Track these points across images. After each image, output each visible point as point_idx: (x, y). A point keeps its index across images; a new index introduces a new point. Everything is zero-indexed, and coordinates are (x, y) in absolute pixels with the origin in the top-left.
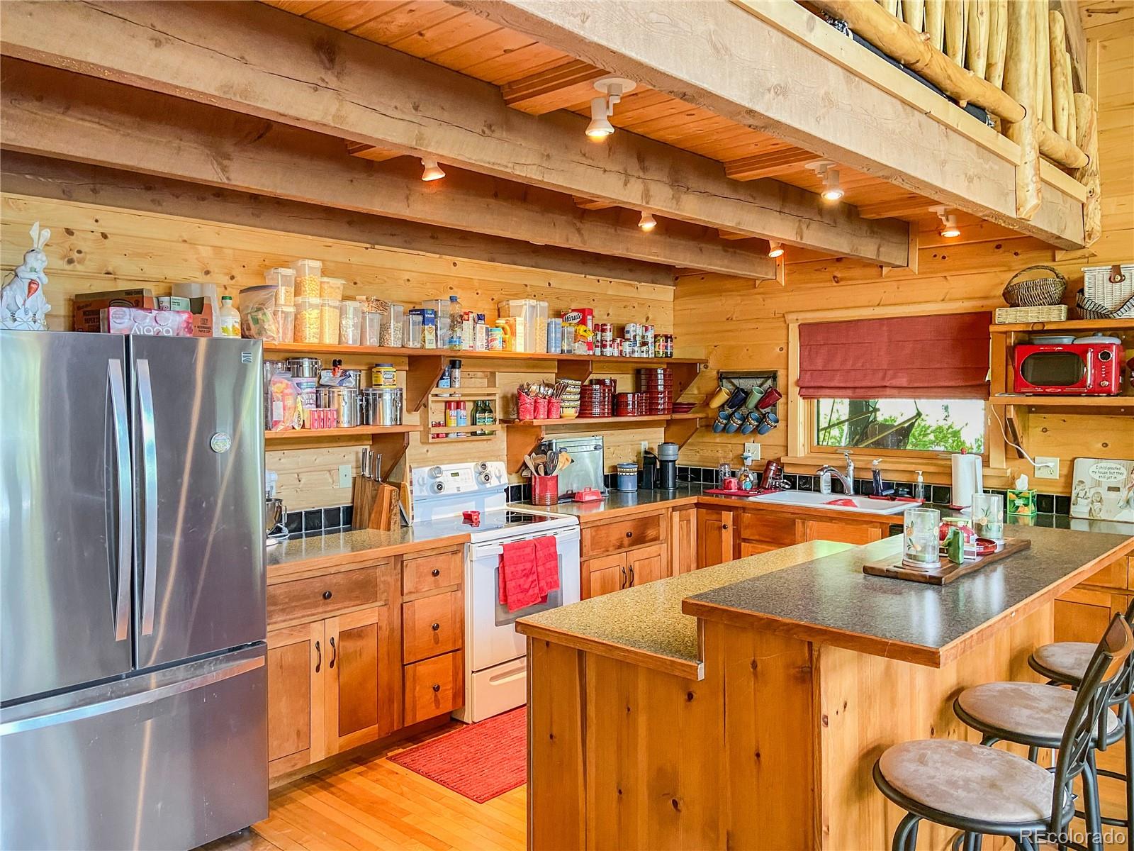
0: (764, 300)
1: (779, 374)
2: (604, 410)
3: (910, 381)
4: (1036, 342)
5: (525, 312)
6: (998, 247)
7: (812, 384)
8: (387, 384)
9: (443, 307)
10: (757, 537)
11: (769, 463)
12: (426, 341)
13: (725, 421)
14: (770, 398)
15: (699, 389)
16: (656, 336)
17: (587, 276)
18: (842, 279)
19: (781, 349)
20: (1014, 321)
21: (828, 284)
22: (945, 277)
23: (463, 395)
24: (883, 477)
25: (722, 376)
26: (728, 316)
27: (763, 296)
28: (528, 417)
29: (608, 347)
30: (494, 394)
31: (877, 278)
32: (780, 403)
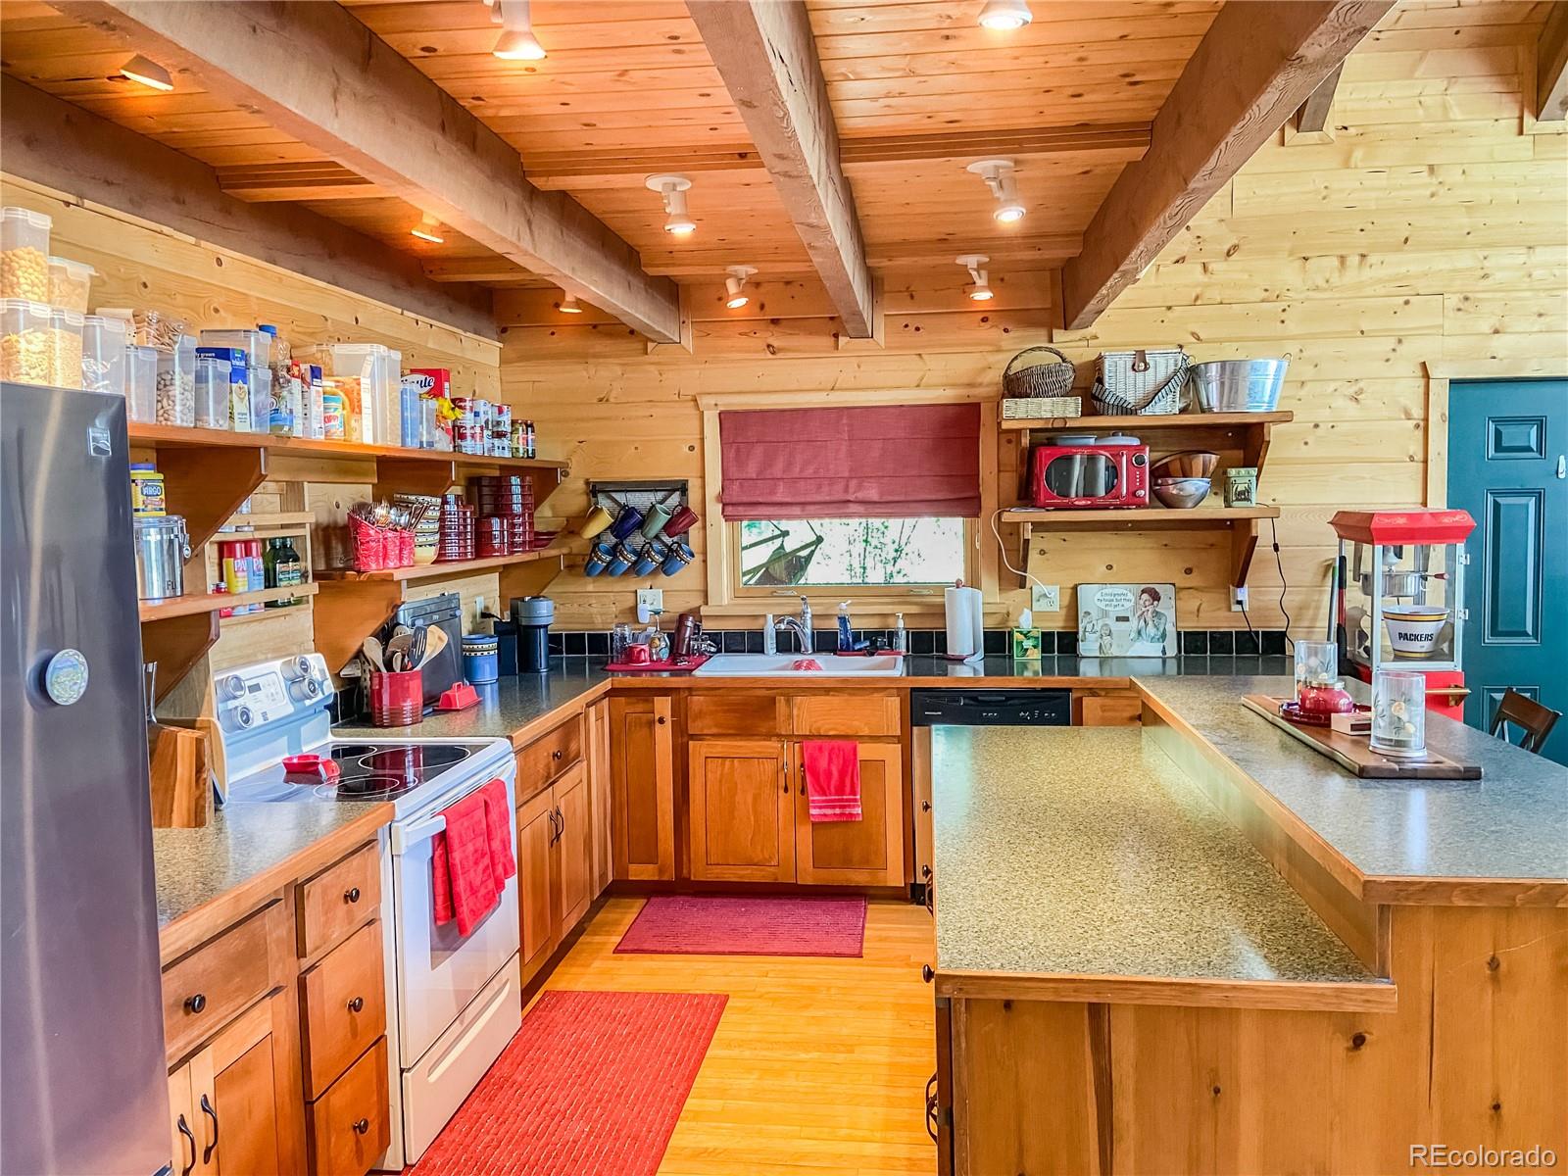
0: (661, 374)
1: (690, 484)
2: (465, 547)
3: (882, 494)
4: (1059, 442)
5: (369, 368)
6: (985, 320)
7: (745, 499)
8: (149, 507)
9: (256, 347)
10: (714, 730)
11: (682, 618)
12: (236, 416)
13: (609, 558)
14: (680, 521)
15: (553, 507)
16: (513, 423)
17: (405, 312)
18: (781, 350)
19: (692, 448)
20: (1025, 416)
21: (761, 356)
22: (920, 355)
23: (258, 528)
24: (854, 624)
25: (594, 489)
26: (602, 396)
27: (659, 367)
28: (374, 566)
29: (469, 438)
30: (301, 525)
31: (829, 352)
32: (694, 532)
